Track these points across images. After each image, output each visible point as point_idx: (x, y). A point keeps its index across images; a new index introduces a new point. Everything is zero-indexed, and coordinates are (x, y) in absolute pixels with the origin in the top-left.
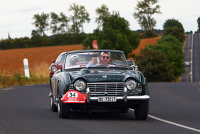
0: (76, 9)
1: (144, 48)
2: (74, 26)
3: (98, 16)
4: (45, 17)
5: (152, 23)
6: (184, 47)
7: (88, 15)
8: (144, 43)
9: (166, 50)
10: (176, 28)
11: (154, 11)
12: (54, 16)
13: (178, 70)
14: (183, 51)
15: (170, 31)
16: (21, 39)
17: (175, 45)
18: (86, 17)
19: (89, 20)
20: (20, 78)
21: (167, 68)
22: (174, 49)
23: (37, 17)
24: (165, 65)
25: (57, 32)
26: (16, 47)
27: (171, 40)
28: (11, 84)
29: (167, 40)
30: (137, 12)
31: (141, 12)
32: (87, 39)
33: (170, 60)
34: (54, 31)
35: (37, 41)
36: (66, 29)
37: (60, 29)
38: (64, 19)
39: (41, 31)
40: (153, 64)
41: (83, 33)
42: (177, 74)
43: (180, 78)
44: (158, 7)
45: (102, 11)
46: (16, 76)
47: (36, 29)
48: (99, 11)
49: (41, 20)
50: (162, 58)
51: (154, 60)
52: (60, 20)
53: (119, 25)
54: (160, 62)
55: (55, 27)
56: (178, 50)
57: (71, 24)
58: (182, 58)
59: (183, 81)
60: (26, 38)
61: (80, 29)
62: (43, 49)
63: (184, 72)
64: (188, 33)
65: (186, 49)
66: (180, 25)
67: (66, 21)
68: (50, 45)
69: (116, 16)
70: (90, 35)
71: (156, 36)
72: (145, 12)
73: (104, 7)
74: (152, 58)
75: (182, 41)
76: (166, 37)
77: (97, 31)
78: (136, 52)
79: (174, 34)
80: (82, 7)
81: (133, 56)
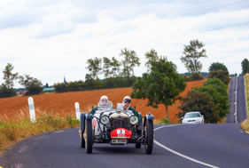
0: (126, 53)
1: (190, 90)
2: (125, 70)
3: (147, 60)
4: (97, 62)
5: (198, 66)
6: (228, 89)
7: (138, 59)
8: (190, 86)
9: (211, 93)
10: (221, 71)
11: (200, 55)
12: (107, 61)
13: (223, 111)
14: (228, 93)
15: (216, 74)
16: (75, 82)
17: (219, 87)
18: (136, 61)
19: (139, 64)
20: (71, 121)
21: (212, 109)
22: (219, 90)
23: (90, 61)
24: (210, 107)
25: (109, 76)
26: (71, 90)
27: (217, 82)
28: (63, 127)
29: (212, 83)
30: (184, 56)
31: (188, 56)
32: (137, 82)
33: (216, 102)
34: (106, 75)
35: (90, 85)
36: (117, 73)
37: (112, 73)
38: (115, 63)
39: (94, 74)
40: (199, 106)
41: (133, 77)
42: (222, 115)
43: (225, 119)
44: (204, 51)
45: (151, 55)
46: (68, 119)
47: (89, 73)
48: (148, 55)
49: (94, 65)
50: (208, 99)
51: (200, 102)
52: (112, 64)
53: (166, 69)
54: (206, 104)
55: (108, 71)
56: (222, 92)
57: (122, 67)
58: (227, 99)
59: (228, 122)
60: (80, 82)
61: (131, 72)
62: (96, 91)
63: (228, 113)
64: (233, 76)
65: (231, 91)
66: (224, 69)
67: (118, 65)
68: (103, 88)
69: (164, 61)
70: (139, 78)
71: (202, 79)
72: (192, 56)
73: (152, 52)
74: (198, 100)
75: (226, 83)
76: (211, 80)
77: (145, 75)
78: (183, 94)
79: (219, 77)
80: (133, 52)
81: (180, 99)
